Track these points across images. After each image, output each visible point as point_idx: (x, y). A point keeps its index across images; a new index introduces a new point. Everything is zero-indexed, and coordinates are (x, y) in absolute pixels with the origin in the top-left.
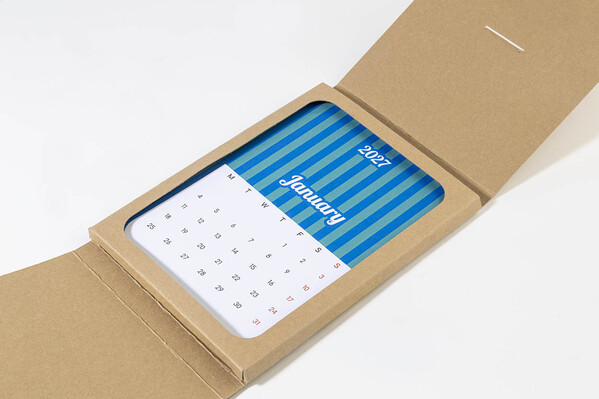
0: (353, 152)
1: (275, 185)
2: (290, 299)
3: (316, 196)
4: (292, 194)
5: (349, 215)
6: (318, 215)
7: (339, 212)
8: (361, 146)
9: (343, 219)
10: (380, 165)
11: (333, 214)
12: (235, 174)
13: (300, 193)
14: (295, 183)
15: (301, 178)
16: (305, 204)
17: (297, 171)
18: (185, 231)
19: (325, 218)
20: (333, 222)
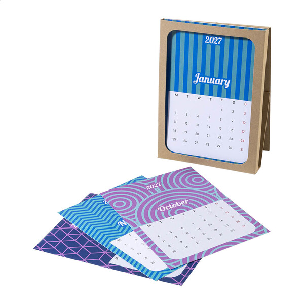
0: (204, 45)
1: (194, 86)
2: (243, 131)
3: (211, 79)
4: (203, 85)
5: (229, 78)
6: (220, 87)
7: (225, 79)
8: (204, 40)
9: (229, 81)
10: (219, 43)
11: (224, 82)
12: (176, 93)
13: (205, 82)
14: (199, 79)
15: (199, 74)
16: (211, 85)
17: (194, 72)
18: (186, 132)
19: (223, 87)
20: (227, 86)
